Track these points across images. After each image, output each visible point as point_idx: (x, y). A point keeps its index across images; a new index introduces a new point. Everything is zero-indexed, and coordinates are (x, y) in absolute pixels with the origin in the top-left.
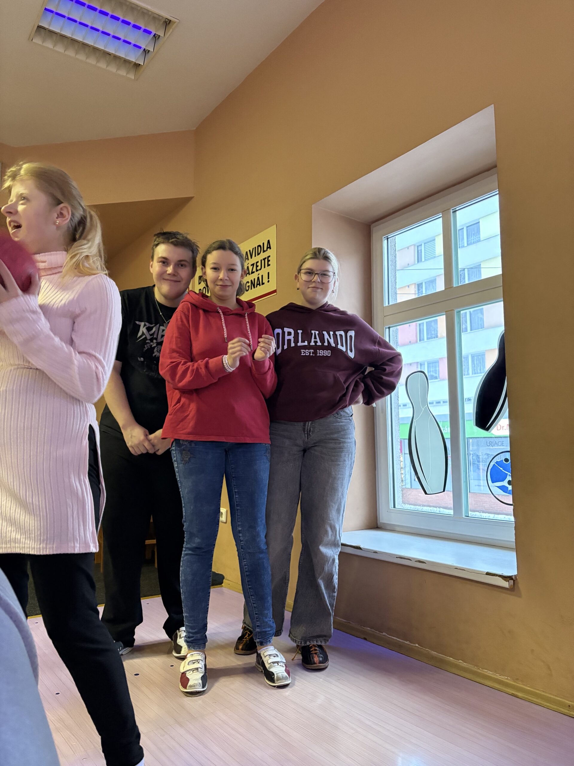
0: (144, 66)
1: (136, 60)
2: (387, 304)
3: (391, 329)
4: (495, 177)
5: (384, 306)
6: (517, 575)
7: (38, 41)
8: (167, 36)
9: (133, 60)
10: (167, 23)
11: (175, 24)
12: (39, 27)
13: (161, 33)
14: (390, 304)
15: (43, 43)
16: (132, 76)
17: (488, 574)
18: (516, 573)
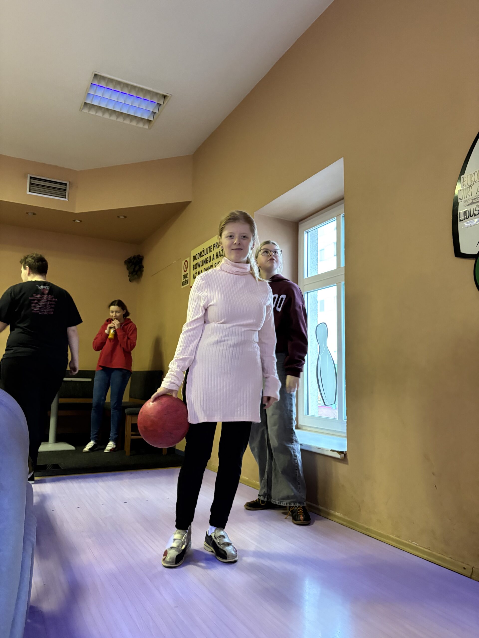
0: (153, 121)
1: (149, 118)
2: (306, 277)
3: (309, 294)
4: (343, 206)
5: (304, 278)
6: (347, 451)
7: (86, 110)
8: (165, 103)
9: (146, 118)
10: (165, 97)
11: (169, 97)
12: (86, 103)
13: (161, 102)
14: (309, 276)
15: (89, 111)
16: (146, 127)
17: (332, 451)
18: (346, 450)
